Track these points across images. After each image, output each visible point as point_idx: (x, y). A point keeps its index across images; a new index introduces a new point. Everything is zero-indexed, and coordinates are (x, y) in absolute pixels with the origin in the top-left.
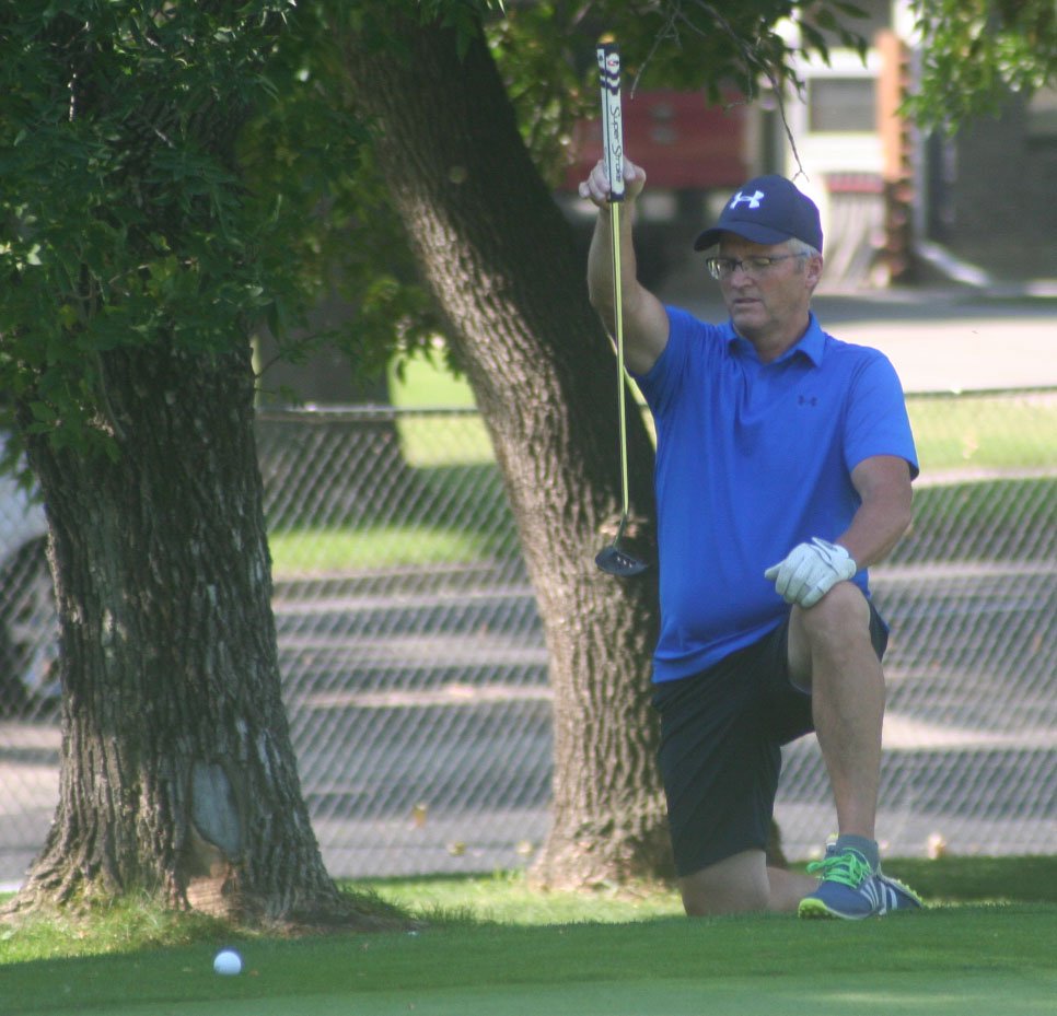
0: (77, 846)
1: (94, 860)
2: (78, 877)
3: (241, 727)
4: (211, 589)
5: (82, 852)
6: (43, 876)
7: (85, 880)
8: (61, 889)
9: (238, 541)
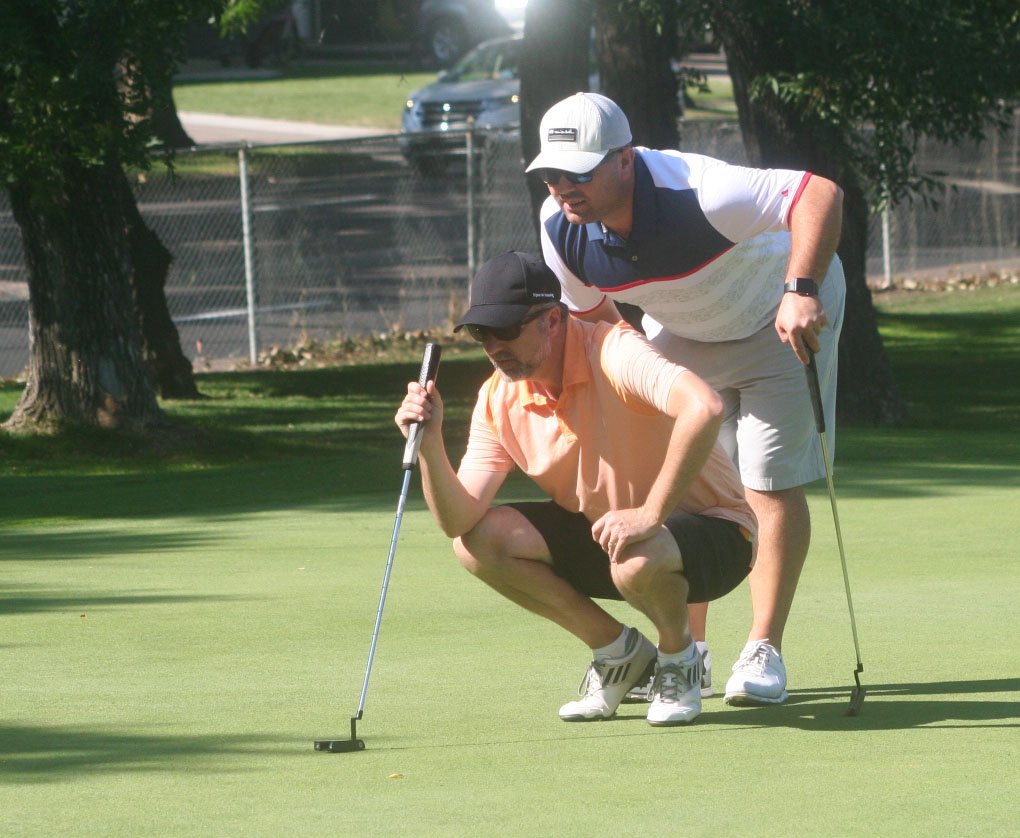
0: (43, 396)
1: (52, 401)
2: (44, 409)
3: (121, 339)
4: (106, 276)
5: (45, 398)
6: (26, 409)
7: (48, 411)
8: (37, 415)
9: (117, 254)
